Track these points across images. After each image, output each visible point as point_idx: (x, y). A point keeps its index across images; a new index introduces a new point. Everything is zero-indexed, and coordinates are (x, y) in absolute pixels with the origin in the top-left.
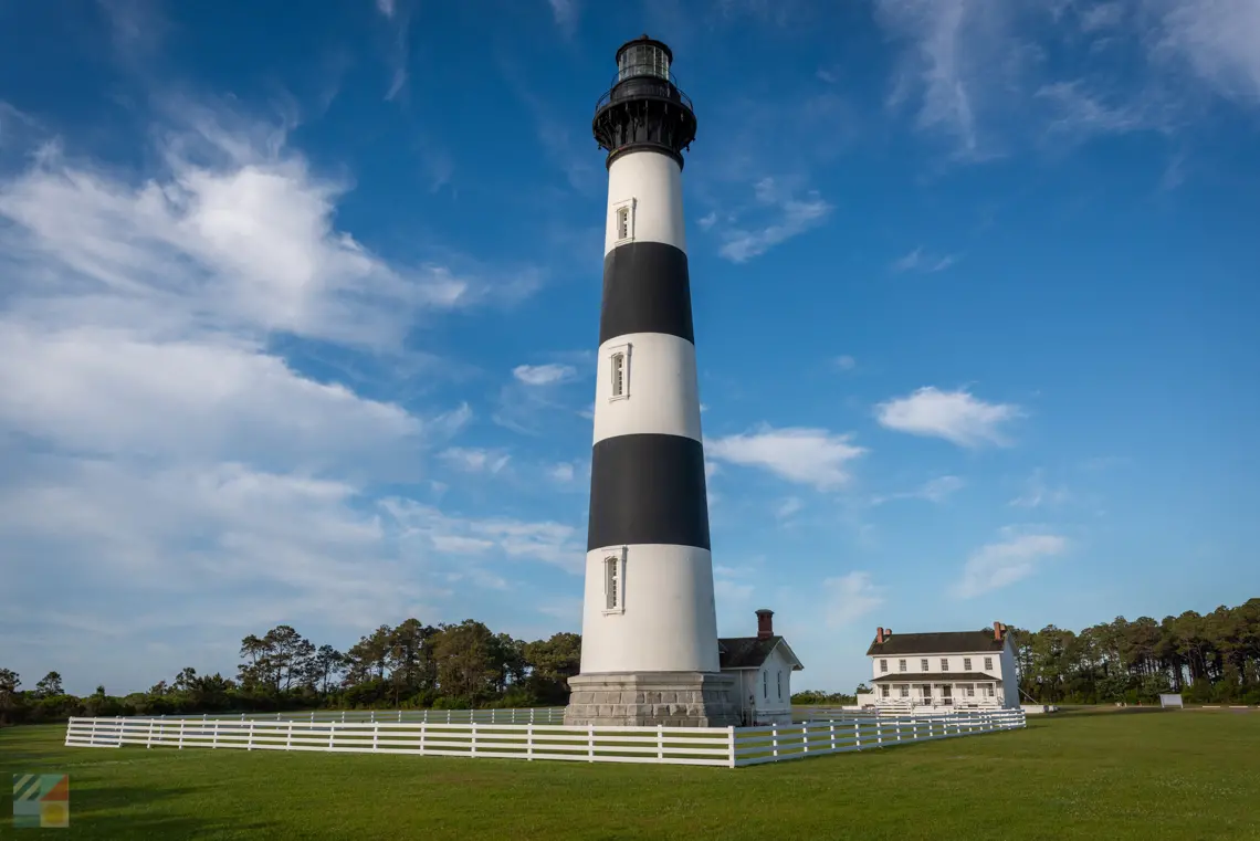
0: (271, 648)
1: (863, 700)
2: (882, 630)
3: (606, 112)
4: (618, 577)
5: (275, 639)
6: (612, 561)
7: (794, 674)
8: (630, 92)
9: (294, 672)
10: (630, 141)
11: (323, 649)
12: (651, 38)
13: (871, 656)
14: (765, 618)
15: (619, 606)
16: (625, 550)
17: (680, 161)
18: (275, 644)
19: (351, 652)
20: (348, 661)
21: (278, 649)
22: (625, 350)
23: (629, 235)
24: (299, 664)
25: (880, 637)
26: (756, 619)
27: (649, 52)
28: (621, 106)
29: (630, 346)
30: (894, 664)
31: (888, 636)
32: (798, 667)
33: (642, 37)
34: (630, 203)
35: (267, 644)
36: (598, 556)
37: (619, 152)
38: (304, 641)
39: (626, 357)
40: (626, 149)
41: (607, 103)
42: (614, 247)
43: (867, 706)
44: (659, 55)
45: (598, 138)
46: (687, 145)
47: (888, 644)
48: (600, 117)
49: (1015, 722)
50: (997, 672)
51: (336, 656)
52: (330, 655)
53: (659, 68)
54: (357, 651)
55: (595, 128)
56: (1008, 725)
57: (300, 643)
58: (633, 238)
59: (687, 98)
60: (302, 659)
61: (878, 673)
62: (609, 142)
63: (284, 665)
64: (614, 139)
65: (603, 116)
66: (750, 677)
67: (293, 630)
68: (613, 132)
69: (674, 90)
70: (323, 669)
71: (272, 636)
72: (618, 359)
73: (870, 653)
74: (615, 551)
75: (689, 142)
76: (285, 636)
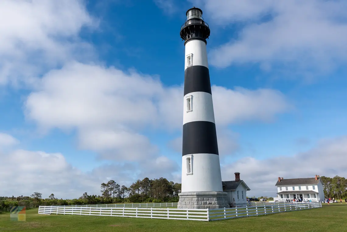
0: (109, 186)
1: (275, 199)
2: (280, 178)
3: (183, 30)
4: (191, 164)
5: (110, 184)
6: (189, 159)
7: (247, 192)
8: (190, 23)
9: (115, 192)
10: (190, 37)
11: (123, 186)
12: (196, 7)
13: (277, 186)
14: (237, 175)
15: (191, 172)
16: (192, 156)
17: (206, 42)
18: (110, 185)
19: (130, 187)
20: (130, 190)
21: (111, 186)
22: (191, 97)
23: (191, 64)
24: (116, 190)
25: (279, 180)
26: (235, 175)
27: (195, 12)
28: (187, 27)
29: (192, 96)
30: (284, 189)
31: (282, 180)
32: (249, 190)
33: (193, 7)
34: (191, 55)
35: (107, 185)
36: (185, 158)
37: (187, 41)
38: (117, 184)
39: (191, 99)
40: (190, 39)
41: (184, 27)
42: (187, 68)
43: (276, 201)
44: (198, 12)
45: (182, 37)
46: (208, 37)
47: (282, 182)
48: (182, 31)
49: (318, 206)
50: (316, 190)
51: (126, 189)
52: (125, 188)
53: (198, 15)
54: (132, 187)
55: (181, 35)
56: (315, 207)
57: (116, 185)
58: (192, 65)
59: (207, 23)
60: (117, 189)
61: (279, 191)
62: (185, 38)
63: (112, 190)
64: (186, 37)
65: (183, 31)
66: (233, 193)
67: (114, 181)
68: (186, 35)
69: (203, 22)
70: (123, 192)
71: (109, 183)
72: (189, 100)
73: (276, 185)
74: (189, 156)
75: (208, 36)
76: (112, 183)
